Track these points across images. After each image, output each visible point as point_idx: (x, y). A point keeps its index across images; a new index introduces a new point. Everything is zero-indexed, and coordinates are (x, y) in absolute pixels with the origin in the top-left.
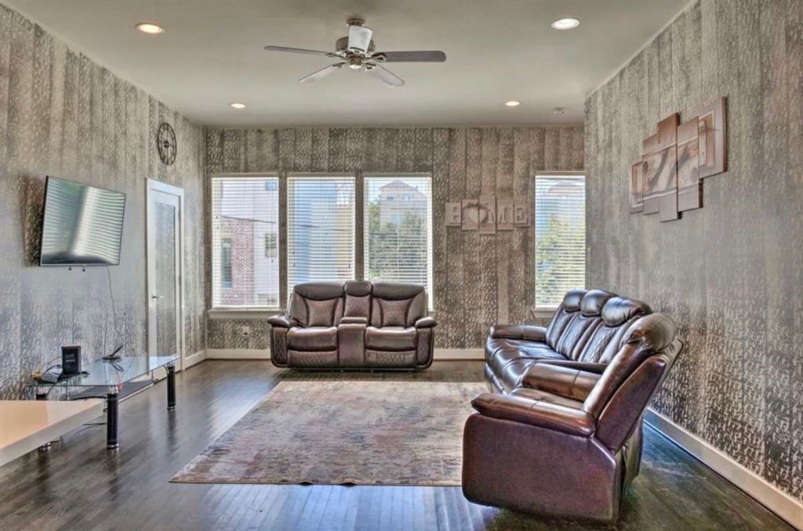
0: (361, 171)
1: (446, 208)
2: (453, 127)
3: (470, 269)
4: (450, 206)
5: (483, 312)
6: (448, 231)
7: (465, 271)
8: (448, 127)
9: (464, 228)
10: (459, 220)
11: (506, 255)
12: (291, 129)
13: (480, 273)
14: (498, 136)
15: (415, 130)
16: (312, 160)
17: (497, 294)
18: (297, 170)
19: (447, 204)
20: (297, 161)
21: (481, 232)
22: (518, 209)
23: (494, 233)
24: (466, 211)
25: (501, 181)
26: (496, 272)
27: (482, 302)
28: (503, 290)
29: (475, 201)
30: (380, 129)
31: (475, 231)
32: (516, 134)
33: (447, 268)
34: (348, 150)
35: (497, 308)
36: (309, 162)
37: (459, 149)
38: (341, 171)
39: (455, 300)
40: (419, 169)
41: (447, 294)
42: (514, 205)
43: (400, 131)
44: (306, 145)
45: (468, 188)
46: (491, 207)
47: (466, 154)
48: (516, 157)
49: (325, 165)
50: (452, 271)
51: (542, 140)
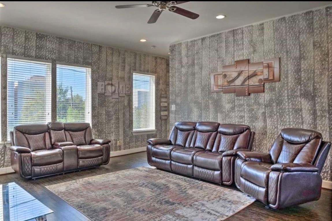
0: (55, 60)
1: (98, 84)
2: (101, 45)
3: (108, 114)
4: (100, 84)
5: (113, 135)
6: (98, 96)
7: (106, 115)
8: (99, 45)
9: (106, 94)
10: (104, 91)
11: (122, 108)
12: (10, 28)
13: (112, 116)
14: (119, 53)
15: (84, 43)
16: (25, 49)
17: (119, 126)
18: (14, 55)
19: (98, 82)
20: (15, 49)
21: (113, 97)
22: (127, 87)
23: (118, 97)
24: (106, 87)
25: (120, 74)
26: (119, 116)
27: (113, 130)
28: (121, 124)
29: (110, 82)
30: (66, 39)
31: (110, 96)
32: (126, 53)
33: (98, 114)
34: (47, 47)
35: (119, 132)
36: (23, 50)
37: (104, 56)
38: (43, 58)
39: (102, 129)
40: (85, 63)
41: (98, 127)
42: (125, 85)
43: (76, 43)
44: (21, 39)
45: (107, 76)
46: (117, 85)
47: (107, 60)
48: (126, 64)
49: (34, 54)
50: (100, 116)
51: (135, 58)
